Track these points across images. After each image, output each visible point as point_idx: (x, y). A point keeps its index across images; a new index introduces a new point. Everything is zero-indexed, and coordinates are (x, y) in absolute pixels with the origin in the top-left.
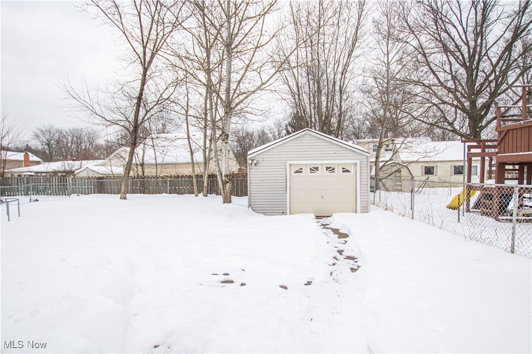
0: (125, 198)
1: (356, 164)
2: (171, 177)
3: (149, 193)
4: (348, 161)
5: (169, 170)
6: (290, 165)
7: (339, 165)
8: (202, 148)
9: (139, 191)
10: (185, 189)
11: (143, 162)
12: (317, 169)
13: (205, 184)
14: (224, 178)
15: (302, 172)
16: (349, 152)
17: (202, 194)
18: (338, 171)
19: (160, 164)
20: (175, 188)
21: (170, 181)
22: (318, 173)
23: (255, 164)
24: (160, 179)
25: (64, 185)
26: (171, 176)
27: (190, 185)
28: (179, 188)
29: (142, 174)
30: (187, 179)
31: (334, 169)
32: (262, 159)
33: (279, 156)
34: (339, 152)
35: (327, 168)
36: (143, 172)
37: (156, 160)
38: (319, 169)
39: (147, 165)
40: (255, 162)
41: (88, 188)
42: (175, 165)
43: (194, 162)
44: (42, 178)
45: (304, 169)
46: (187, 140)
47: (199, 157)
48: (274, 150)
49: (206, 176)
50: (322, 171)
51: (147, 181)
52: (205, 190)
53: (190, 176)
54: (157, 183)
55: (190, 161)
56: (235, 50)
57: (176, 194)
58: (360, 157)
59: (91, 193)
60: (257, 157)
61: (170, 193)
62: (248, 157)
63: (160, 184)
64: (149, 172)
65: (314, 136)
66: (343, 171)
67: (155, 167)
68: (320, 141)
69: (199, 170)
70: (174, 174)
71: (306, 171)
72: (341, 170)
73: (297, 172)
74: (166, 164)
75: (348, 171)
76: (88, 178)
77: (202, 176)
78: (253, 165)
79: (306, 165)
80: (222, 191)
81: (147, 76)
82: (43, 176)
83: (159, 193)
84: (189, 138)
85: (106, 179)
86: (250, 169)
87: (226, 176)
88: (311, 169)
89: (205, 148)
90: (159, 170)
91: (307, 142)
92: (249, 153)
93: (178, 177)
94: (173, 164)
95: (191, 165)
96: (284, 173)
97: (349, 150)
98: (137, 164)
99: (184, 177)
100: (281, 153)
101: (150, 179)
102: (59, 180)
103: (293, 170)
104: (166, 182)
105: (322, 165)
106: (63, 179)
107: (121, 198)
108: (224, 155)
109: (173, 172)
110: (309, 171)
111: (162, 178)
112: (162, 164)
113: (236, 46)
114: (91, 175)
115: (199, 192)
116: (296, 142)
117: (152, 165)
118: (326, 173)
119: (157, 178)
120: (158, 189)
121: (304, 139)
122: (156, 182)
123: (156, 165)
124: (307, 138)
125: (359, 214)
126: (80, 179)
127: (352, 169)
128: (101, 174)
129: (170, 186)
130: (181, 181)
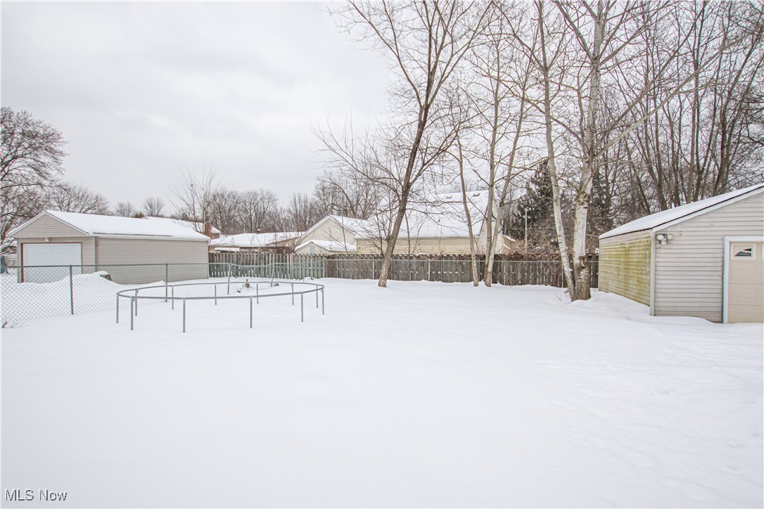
0: (385, 286)
2: (431, 257)
3: (398, 279)
5: (427, 248)
10: (451, 275)
13: (489, 269)
14: (578, 261)
15: (751, 255)
17: (483, 282)
19: (413, 239)
20: (436, 273)
21: (431, 263)
24: (415, 260)
25: (282, 265)
26: (432, 255)
27: (460, 269)
28: (442, 273)
30: (455, 260)
32: (678, 234)
33: (710, 229)
37: (408, 232)
41: (314, 270)
42: (439, 239)
43: (474, 235)
44: (255, 254)
45: (754, 250)
46: (462, 205)
48: (704, 220)
49: (492, 257)
51: (396, 263)
52: (489, 278)
53: (460, 255)
55: (467, 235)
57: (440, 282)
59: (322, 277)
60: (669, 229)
61: (432, 280)
62: (653, 230)
63: (414, 267)
64: (399, 249)
67: (407, 242)
71: (759, 254)
73: (741, 254)
76: (314, 257)
77: (484, 257)
78: (664, 243)
80: (570, 281)
82: (257, 253)
84: (465, 200)
85: (338, 258)
86: (656, 248)
90: (412, 246)
93: (442, 257)
94: (437, 238)
95: (467, 241)
96: (720, 255)
98: (381, 238)
99: (451, 258)
100: (714, 224)
101: (399, 260)
102: (277, 257)
103: (734, 252)
106: (282, 257)
107: (379, 285)
111: (418, 258)
112: (418, 239)
114: (317, 251)
115: (479, 280)
116: (744, 205)
117: (403, 239)
119: (411, 258)
122: (408, 265)
123: (409, 239)
126: (304, 258)
128: (330, 251)
129: (432, 270)
130: (446, 263)
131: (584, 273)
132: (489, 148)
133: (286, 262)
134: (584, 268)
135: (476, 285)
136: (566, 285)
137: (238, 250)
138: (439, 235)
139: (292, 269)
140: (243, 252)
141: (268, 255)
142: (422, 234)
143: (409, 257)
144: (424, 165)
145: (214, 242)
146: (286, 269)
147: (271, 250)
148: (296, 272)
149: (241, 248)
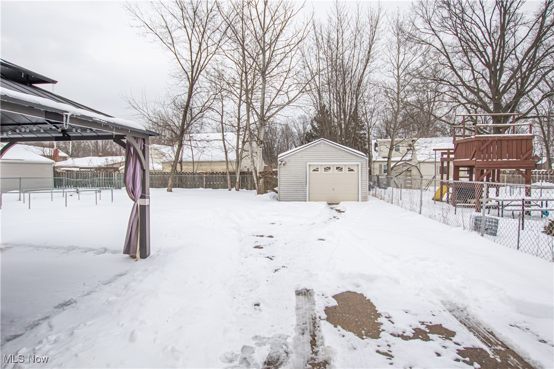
0: (171, 191)
1: (358, 165)
3: (187, 188)
4: (352, 163)
5: (204, 168)
6: (309, 165)
7: (345, 165)
8: (236, 149)
9: (177, 185)
10: (218, 184)
11: (182, 161)
12: (329, 168)
13: (238, 180)
14: (258, 175)
15: (318, 171)
16: (353, 156)
17: (234, 188)
18: (345, 170)
19: (196, 162)
20: (210, 183)
21: (206, 177)
22: (330, 172)
23: (284, 165)
24: (197, 175)
26: (206, 173)
27: (223, 181)
28: (213, 183)
29: (180, 170)
30: (220, 175)
31: (342, 169)
32: (288, 161)
33: (301, 159)
34: (346, 156)
35: (337, 168)
36: (181, 169)
37: (193, 158)
38: (331, 168)
39: (185, 162)
40: (283, 163)
42: (211, 162)
43: (228, 160)
44: (90, 172)
45: (319, 168)
46: (222, 142)
47: (232, 156)
48: (298, 154)
49: (239, 173)
50: (333, 170)
51: (185, 177)
52: (237, 186)
53: (223, 173)
54: (194, 179)
55: (225, 160)
56: (268, 76)
57: (211, 189)
58: (361, 160)
60: (285, 159)
61: (206, 188)
62: (278, 159)
63: (196, 180)
64: (187, 169)
65: (327, 144)
66: (349, 171)
67: (192, 164)
68: (331, 148)
69: (232, 168)
70: (209, 170)
71: (321, 170)
72: (347, 169)
73: (314, 170)
74: (201, 162)
75: (352, 170)
77: (234, 173)
78: (282, 165)
79: (321, 165)
80: (256, 185)
81: (194, 90)
83: (195, 188)
84: (224, 140)
86: (280, 168)
87: (260, 173)
88: (325, 169)
89: (238, 148)
90: (195, 167)
91: (322, 148)
92: (279, 156)
93: (213, 173)
94: (208, 162)
95: (225, 163)
96: (305, 171)
97: (353, 155)
99: (218, 174)
100: (303, 157)
101: (187, 175)
103: (312, 169)
104: (202, 178)
105: (333, 165)
106: (110, 174)
107: (168, 191)
108: (258, 157)
109: (208, 169)
110: (323, 170)
111: (199, 174)
112: (199, 162)
113: (269, 73)
115: (232, 187)
116: (314, 148)
117: (190, 162)
118: (336, 172)
119: (194, 174)
120: (195, 184)
121: (320, 146)
123: (193, 162)
124: (322, 145)
125: (360, 202)
127: (355, 169)
129: (206, 182)
130: (215, 177)
131: (261, 180)
132: (237, 108)
133: (112, 177)
134: (261, 178)
135: (230, 190)
136: (255, 189)
137: (78, 169)
138: (210, 160)
139: (116, 182)
140: (81, 171)
141: (100, 173)
142: (202, 159)
143: (193, 174)
144: (192, 119)
145: (58, 164)
146: (112, 182)
147: (102, 170)
148: (119, 184)
149: (81, 168)
